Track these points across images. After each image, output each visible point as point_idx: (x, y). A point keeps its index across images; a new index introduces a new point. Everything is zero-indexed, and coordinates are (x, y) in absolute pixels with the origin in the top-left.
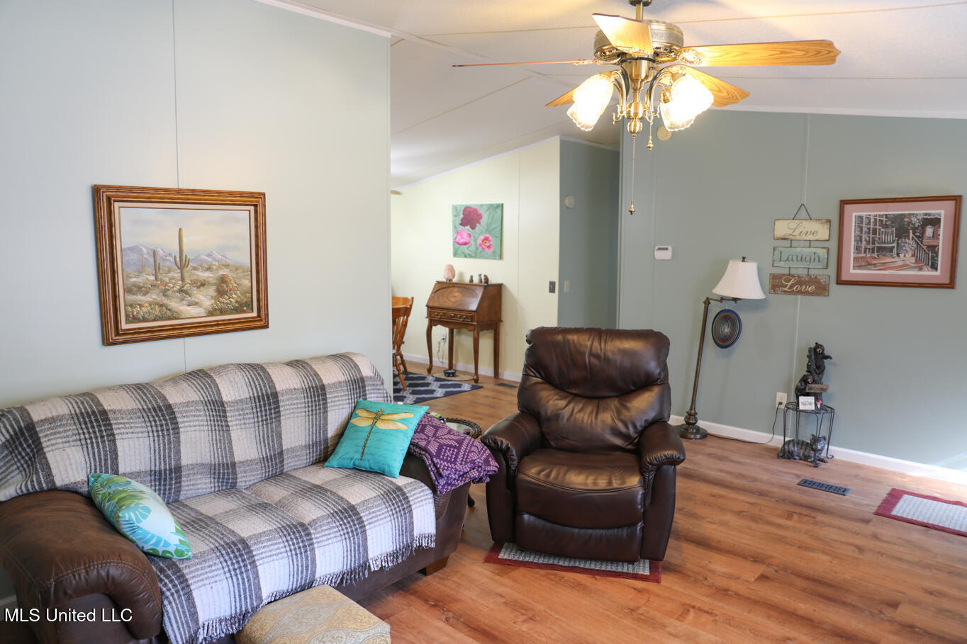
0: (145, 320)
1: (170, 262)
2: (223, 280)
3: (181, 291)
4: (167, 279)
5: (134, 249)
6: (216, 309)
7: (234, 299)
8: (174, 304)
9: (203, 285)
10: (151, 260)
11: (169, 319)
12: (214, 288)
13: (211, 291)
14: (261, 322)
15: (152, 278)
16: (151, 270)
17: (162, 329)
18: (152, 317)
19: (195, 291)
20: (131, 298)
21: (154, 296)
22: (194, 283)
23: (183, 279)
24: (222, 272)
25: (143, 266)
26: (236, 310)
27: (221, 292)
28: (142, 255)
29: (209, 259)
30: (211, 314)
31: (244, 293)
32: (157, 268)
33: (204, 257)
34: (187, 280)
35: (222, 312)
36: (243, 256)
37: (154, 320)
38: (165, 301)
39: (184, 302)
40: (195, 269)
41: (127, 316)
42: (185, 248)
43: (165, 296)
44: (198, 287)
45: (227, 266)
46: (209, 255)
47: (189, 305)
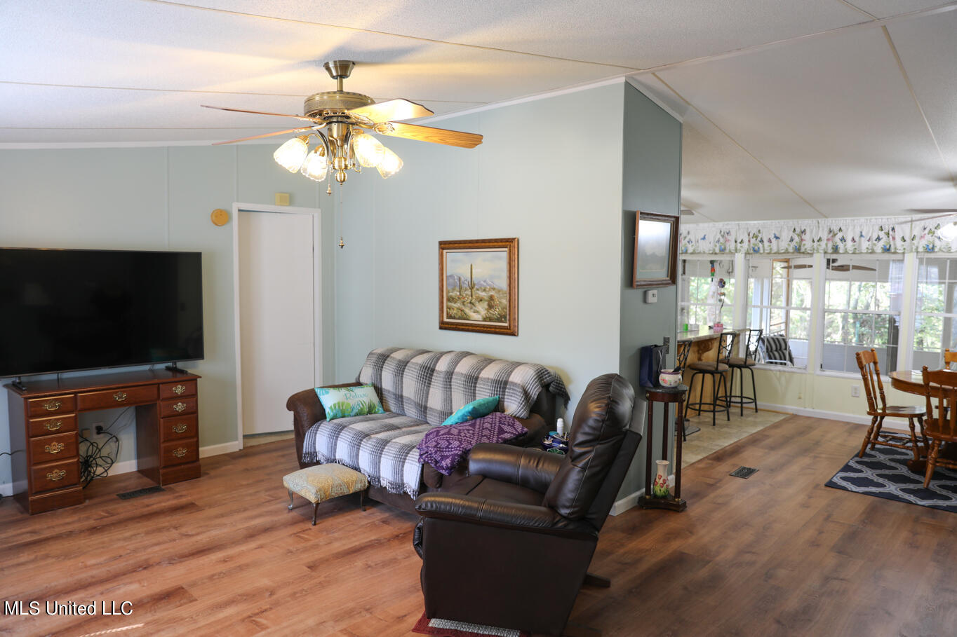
0: (454, 318)
1: (465, 286)
2: (491, 298)
3: (471, 303)
4: (464, 295)
5: (451, 276)
6: (487, 317)
7: (496, 312)
8: (467, 310)
9: (481, 300)
10: (458, 283)
11: (465, 319)
12: (486, 303)
13: (485, 305)
14: (511, 332)
15: (458, 294)
16: (458, 289)
17: (463, 324)
18: (457, 317)
19: (477, 304)
20: (450, 304)
21: (458, 305)
22: (477, 298)
23: (472, 296)
24: (492, 293)
25: (455, 286)
26: (499, 320)
27: (490, 307)
28: (454, 279)
29: (485, 284)
30: (485, 320)
31: (503, 308)
32: (461, 288)
33: (482, 282)
34: (474, 297)
35: (491, 320)
36: (504, 284)
37: (459, 319)
38: (463, 308)
39: (472, 310)
40: (478, 290)
41: (448, 314)
42: (473, 276)
43: (464, 305)
44: (479, 302)
45: (494, 289)
46: (485, 281)
47: (474, 312)
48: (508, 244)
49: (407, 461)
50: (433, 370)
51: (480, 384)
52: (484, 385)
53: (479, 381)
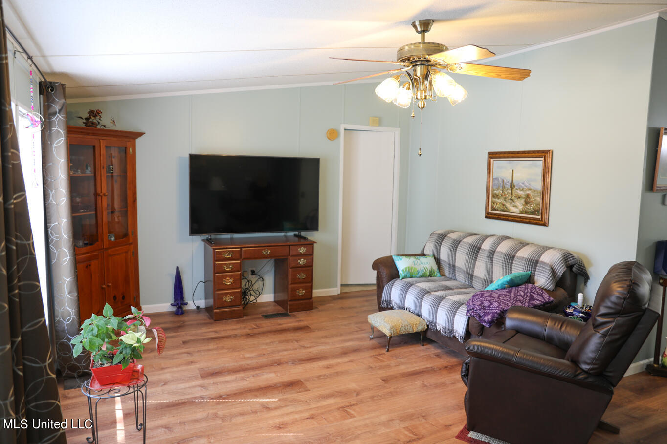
0: (497, 210)
1: (507, 186)
2: (528, 196)
3: (511, 199)
4: (506, 193)
5: (497, 179)
6: (523, 211)
7: (531, 207)
8: (508, 205)
9: (519, 198)
10: (502, 184)
11: (505, 211)
12: (524, 200)
13: (523, 201)
14: (543, 223)
15: (501, 192)
16: (501, 188)
17: (504, 215)
18: (500, 209)
19: (516, 200)
20: (494, 199)
21: (501, 200)
22: (516, 196)
23: (512, 194)
24: (529, 192)
25: (499, 187)
26: (533, 213)
27: (527, 203)
28: (499, 181)
29: (523, 185)
30: (521, 213)
31: (537, 205)
32: (503, 188)
33: (521, 184)
34: (514, 195)
35: (526, 213)
36: (538, 186)
37: (501, 211)
38: (505, 203)
39: (512, 205)
40: (517, 189)
41: (492, 207)
42: (514, 180)
43: (505, 200)
44: (517, 199)
45: (530, 189)
46: (523, 183)
47: (513, 207)
48: (544, 155)
49: (457, 313)
50: (479, 248)
51: (516, 261)
52: (519, 262)
53: (515, 259)
